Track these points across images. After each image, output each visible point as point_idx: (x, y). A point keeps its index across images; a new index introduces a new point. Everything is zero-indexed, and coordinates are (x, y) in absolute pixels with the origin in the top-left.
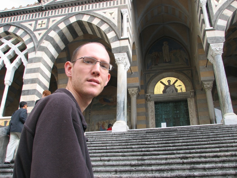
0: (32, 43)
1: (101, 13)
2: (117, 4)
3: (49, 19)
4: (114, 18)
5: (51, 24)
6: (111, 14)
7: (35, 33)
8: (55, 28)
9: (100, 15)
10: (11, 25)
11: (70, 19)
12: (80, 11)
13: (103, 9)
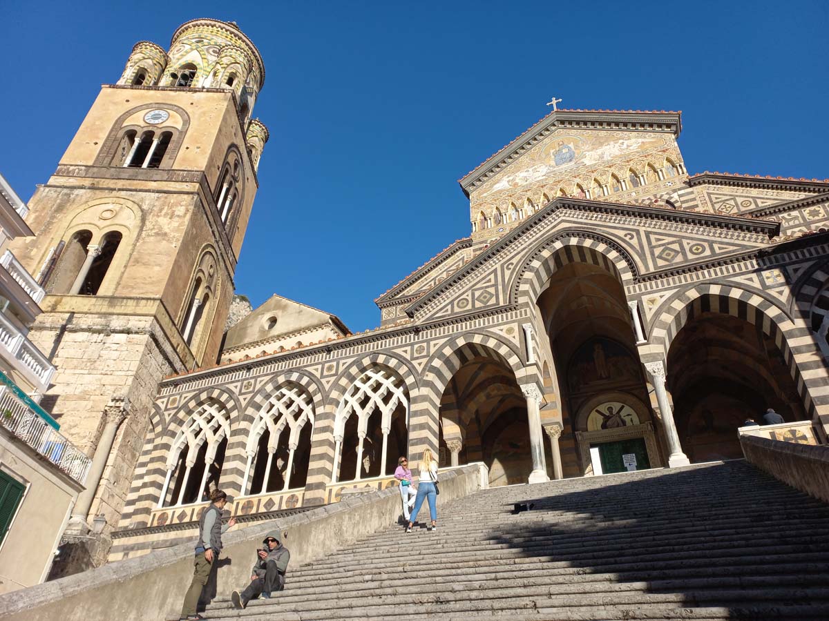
0: (412, 376)
1: (495, 330)
2: (516, 317)
3: (428, 342)
4: (514, 337)
5: (432, 350)
6: (510, 331)
7: (413, 362)
8: (439, 354)
9: (495, 334)
10: (379, 353)
11: (457, 341)
12: (468, 329)
13: (499, 325)
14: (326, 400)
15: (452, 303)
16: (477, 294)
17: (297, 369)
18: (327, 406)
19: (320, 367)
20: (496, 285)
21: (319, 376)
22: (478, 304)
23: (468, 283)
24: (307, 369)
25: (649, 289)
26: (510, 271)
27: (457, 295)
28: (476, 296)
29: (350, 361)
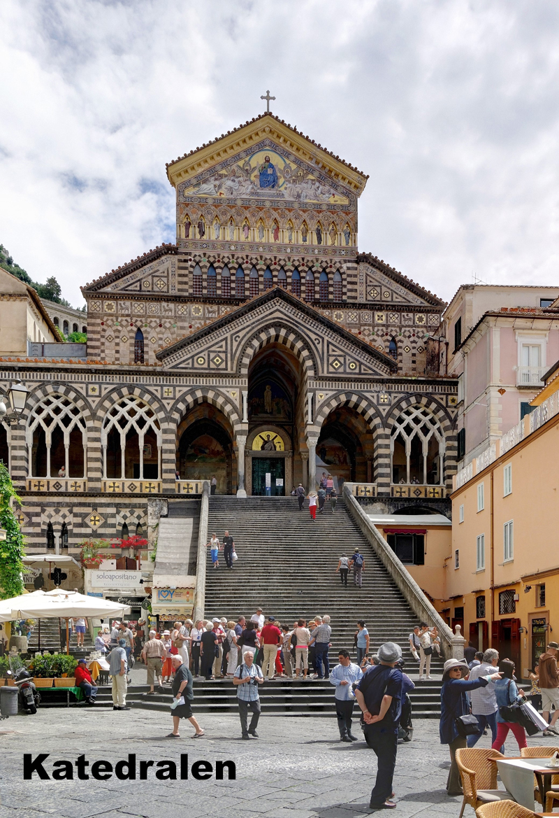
0: (162, 412)
1: (224, 391)
2: (238, 384)
3: (174, 387)
4: (236, 399)
5: (178, 395)
6: (234, 394)
7: (163, 401)
8: (183, 400)
9: (223, 394)
10: (135, 387)
11: (196, 392)
12: (205, 384)
13: (226, 387)
14: (94, 416)
15: (192, 357)
16: (212, 355)
17: (64, 384)
18: (95, 421)
19: (84, 386)
20: (225, 352)
21: (84, 394)
22: (212, 366)
23: (205, 343)
24: (73, 385)
25: (321, 387)
26: (237, 343)
27: (197, 351)
28: (212, 357)
29: (111, 387)
